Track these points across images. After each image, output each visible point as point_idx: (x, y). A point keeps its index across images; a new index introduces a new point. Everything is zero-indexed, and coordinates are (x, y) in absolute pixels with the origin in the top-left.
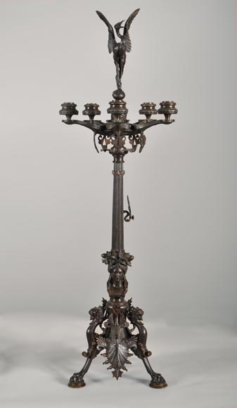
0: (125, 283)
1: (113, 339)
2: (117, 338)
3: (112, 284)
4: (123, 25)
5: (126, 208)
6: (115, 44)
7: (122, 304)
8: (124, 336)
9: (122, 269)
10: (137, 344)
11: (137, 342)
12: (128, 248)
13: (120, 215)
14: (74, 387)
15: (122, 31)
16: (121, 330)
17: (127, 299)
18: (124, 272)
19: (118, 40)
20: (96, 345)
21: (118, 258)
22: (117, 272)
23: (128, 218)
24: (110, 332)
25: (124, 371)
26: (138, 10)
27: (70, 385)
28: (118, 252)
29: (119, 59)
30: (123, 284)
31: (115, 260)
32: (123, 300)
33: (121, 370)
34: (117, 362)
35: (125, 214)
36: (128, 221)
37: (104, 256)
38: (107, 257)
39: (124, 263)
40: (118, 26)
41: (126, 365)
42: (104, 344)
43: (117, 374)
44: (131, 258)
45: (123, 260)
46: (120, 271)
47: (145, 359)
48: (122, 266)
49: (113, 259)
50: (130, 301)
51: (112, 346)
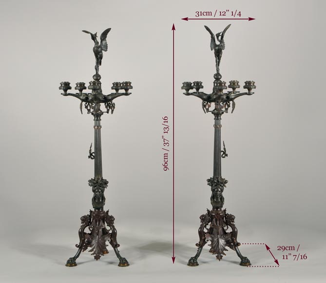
0: (222, 199)
1: (216, 235)
2: (218, 234)
3: (214, 199)
4: (221, 34)
5: (222, 149)
6: (216, 45)
7: (220, 212)
8: (222, 233)
9: (221, 189)
10: (231, 238)
11: (232, 237)
12: (224, 175)
13: (219, 153)
14: (192, 266)
15: (220, 38)
16: (221, 229)
17: (223, 209)
18: (222, 191)
19: (218, 43)
20: (205, 239)
21: (218, 181)
22: (218, 191)
23: (224, 156)
24: (213, 230)
25: (224, 256)
26: (230, 25)
27: (189, 265)
28: (218, 178)
29: (218, 54)
30: (221, 199)
31: (216, 183)
32: (221, 210)
33: (222, 255)
34: (219, 250)
35: (222, 153)
36: (224, 157)
37: (209, 181)
38: (211, 182)
39: (222, 185)
40: (218, 35)
41: (224, 252)
42: (210, 238)
43: (219, 258)
44: (226, 182)
45: (221, 183)
46: (220, 190)
47: (236, 247)
48: (221, 187)
49: (215, 182)
50: (225, 211)
51: (216, 240)
